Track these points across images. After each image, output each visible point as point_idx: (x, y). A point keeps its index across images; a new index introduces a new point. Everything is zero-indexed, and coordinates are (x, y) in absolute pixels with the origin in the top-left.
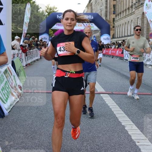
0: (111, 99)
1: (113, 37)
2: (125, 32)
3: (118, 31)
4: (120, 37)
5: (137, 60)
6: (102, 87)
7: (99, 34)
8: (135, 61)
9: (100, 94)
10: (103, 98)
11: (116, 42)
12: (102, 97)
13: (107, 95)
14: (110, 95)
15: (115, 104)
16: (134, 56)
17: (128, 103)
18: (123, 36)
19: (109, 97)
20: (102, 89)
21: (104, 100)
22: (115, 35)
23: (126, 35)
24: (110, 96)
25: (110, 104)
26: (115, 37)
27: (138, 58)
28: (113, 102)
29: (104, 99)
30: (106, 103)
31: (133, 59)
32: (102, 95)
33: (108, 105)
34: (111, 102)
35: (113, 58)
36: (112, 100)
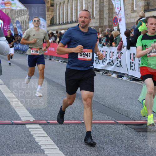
0: (44, 132)
1: (52, 23)
2: (72, 14)
3: (60, 13)
4: (63, 24)
5: (37, 53)
6: (30, 113)
7: (27, 17)
8: (35, 54)
9: (24, 124)
10: (30, 132)
11: (57, 32)
12: (28, 129)
13: (38, 126)
14: (43, 125)
15: (52, 142)
16: (33, 49)
17: (74, 139)
18: (69, 21)
19: (42, 129)
20: (30, 115)
21: (32, 136)
22: (55, 19)
23: (74, 20)
24: (43, 127)
25: (42, 142)
26: (55, 23)
27: (38, 51)
28: (49, 138)
29: (32, 133)
30: (36, 140)
31: (33, 53)
32: (28, 126)
33: (38, 145)
34: (44, 139)
35: (50, 59)
36: (46, 135)
